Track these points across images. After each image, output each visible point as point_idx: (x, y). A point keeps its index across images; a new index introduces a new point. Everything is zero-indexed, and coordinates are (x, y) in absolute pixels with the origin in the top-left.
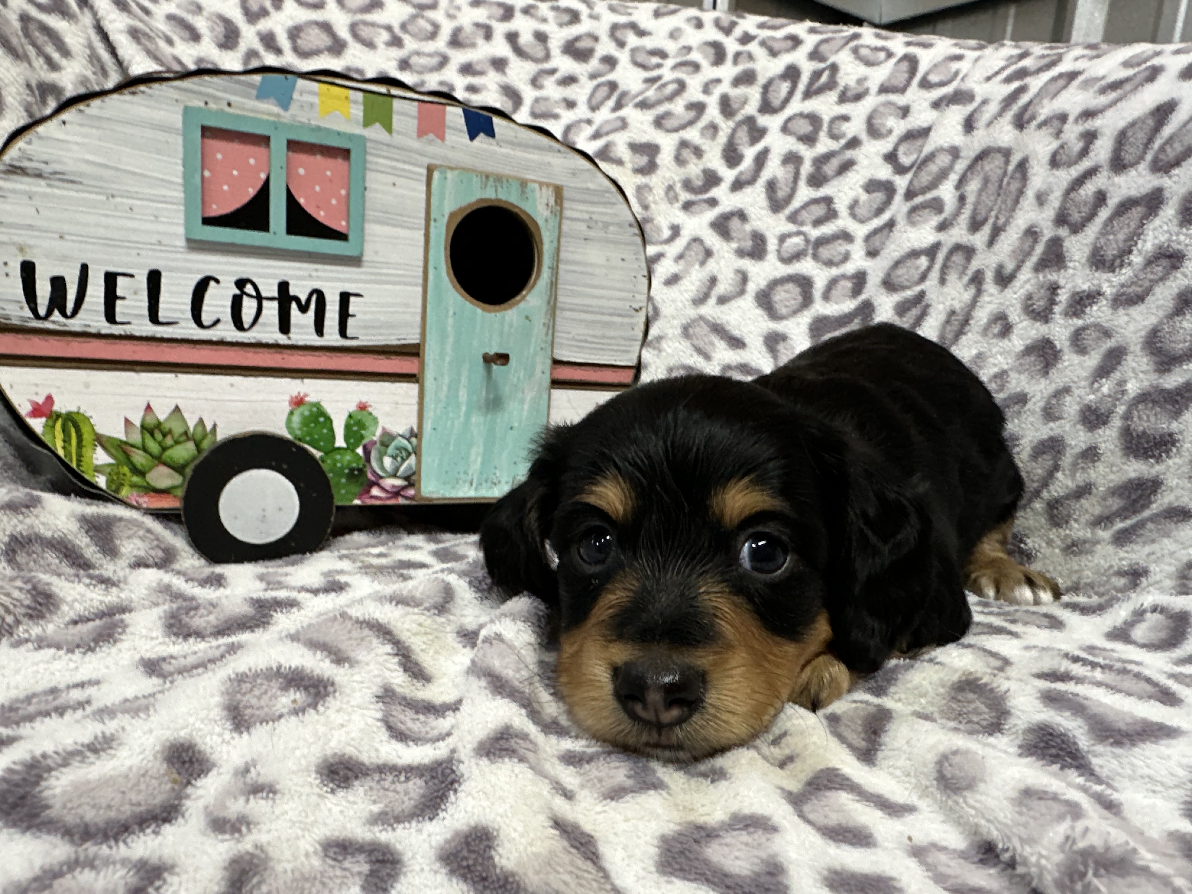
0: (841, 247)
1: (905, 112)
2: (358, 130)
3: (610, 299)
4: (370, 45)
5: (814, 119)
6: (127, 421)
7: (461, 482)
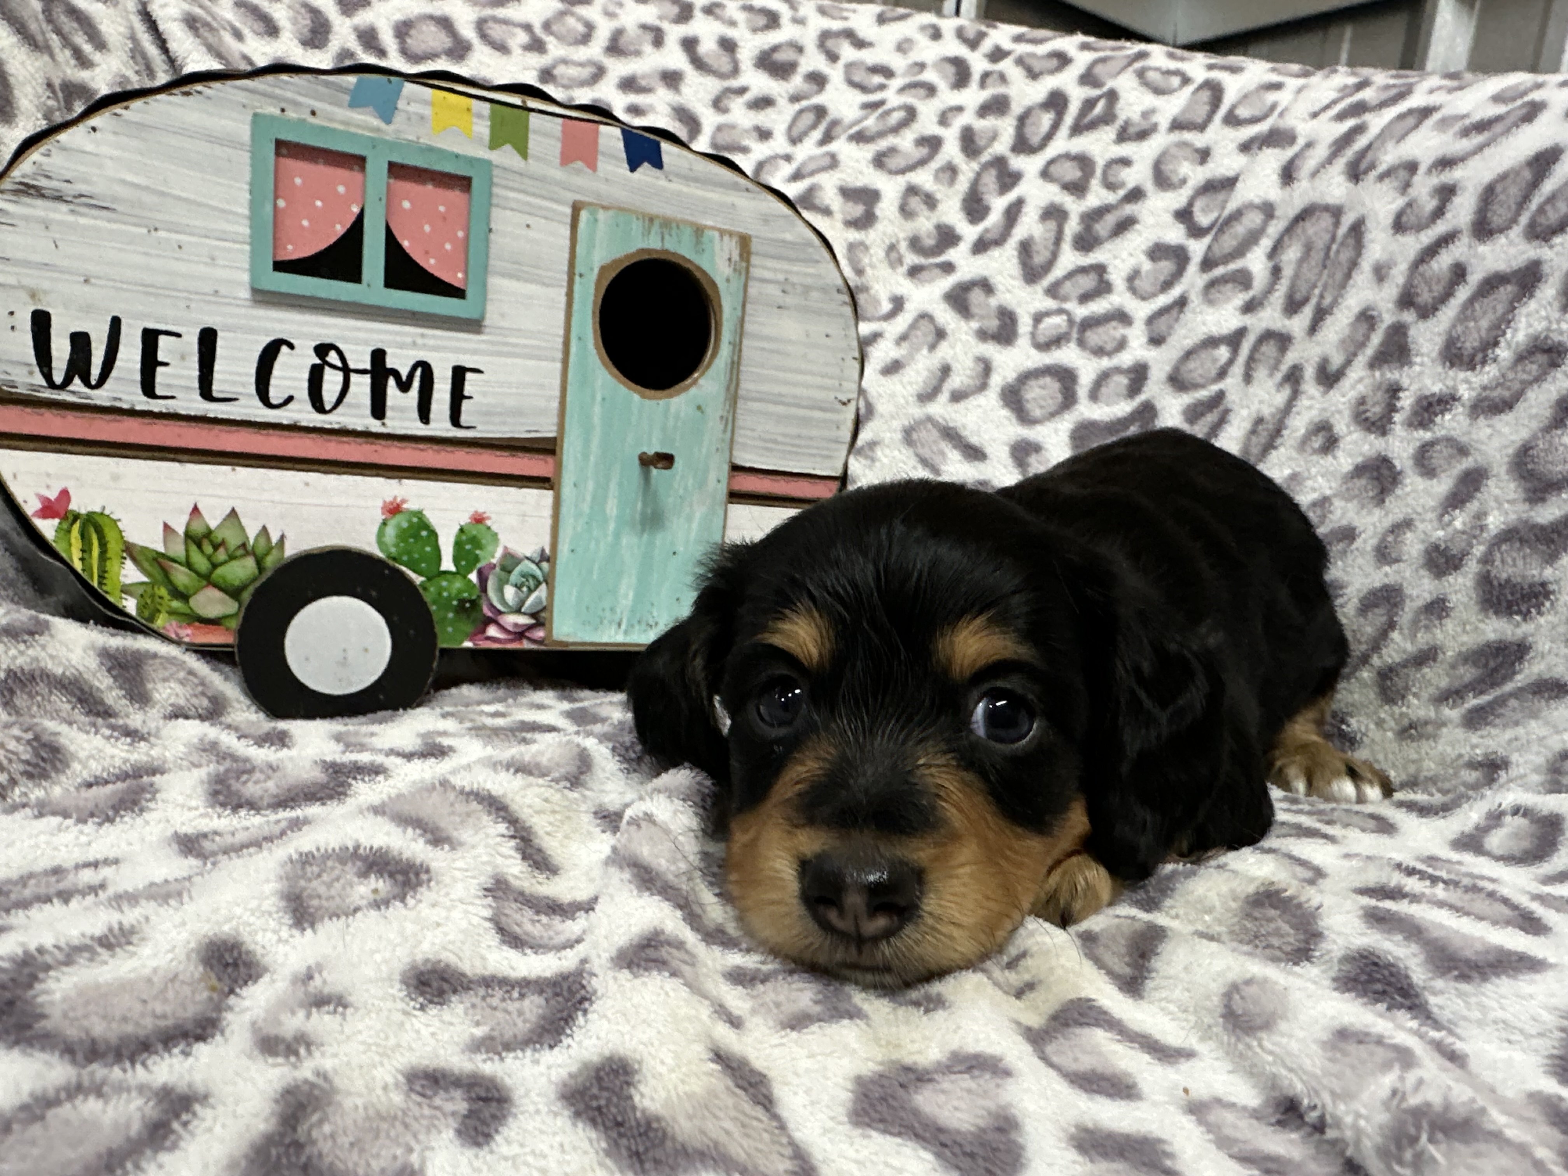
0: (1116, 331)
1: (1204, 155)
2: (483, 153)
3: (808, 386)
4: (502, 48)
5: (1084, 162)
6: (166, 527)
7: (606, 622)
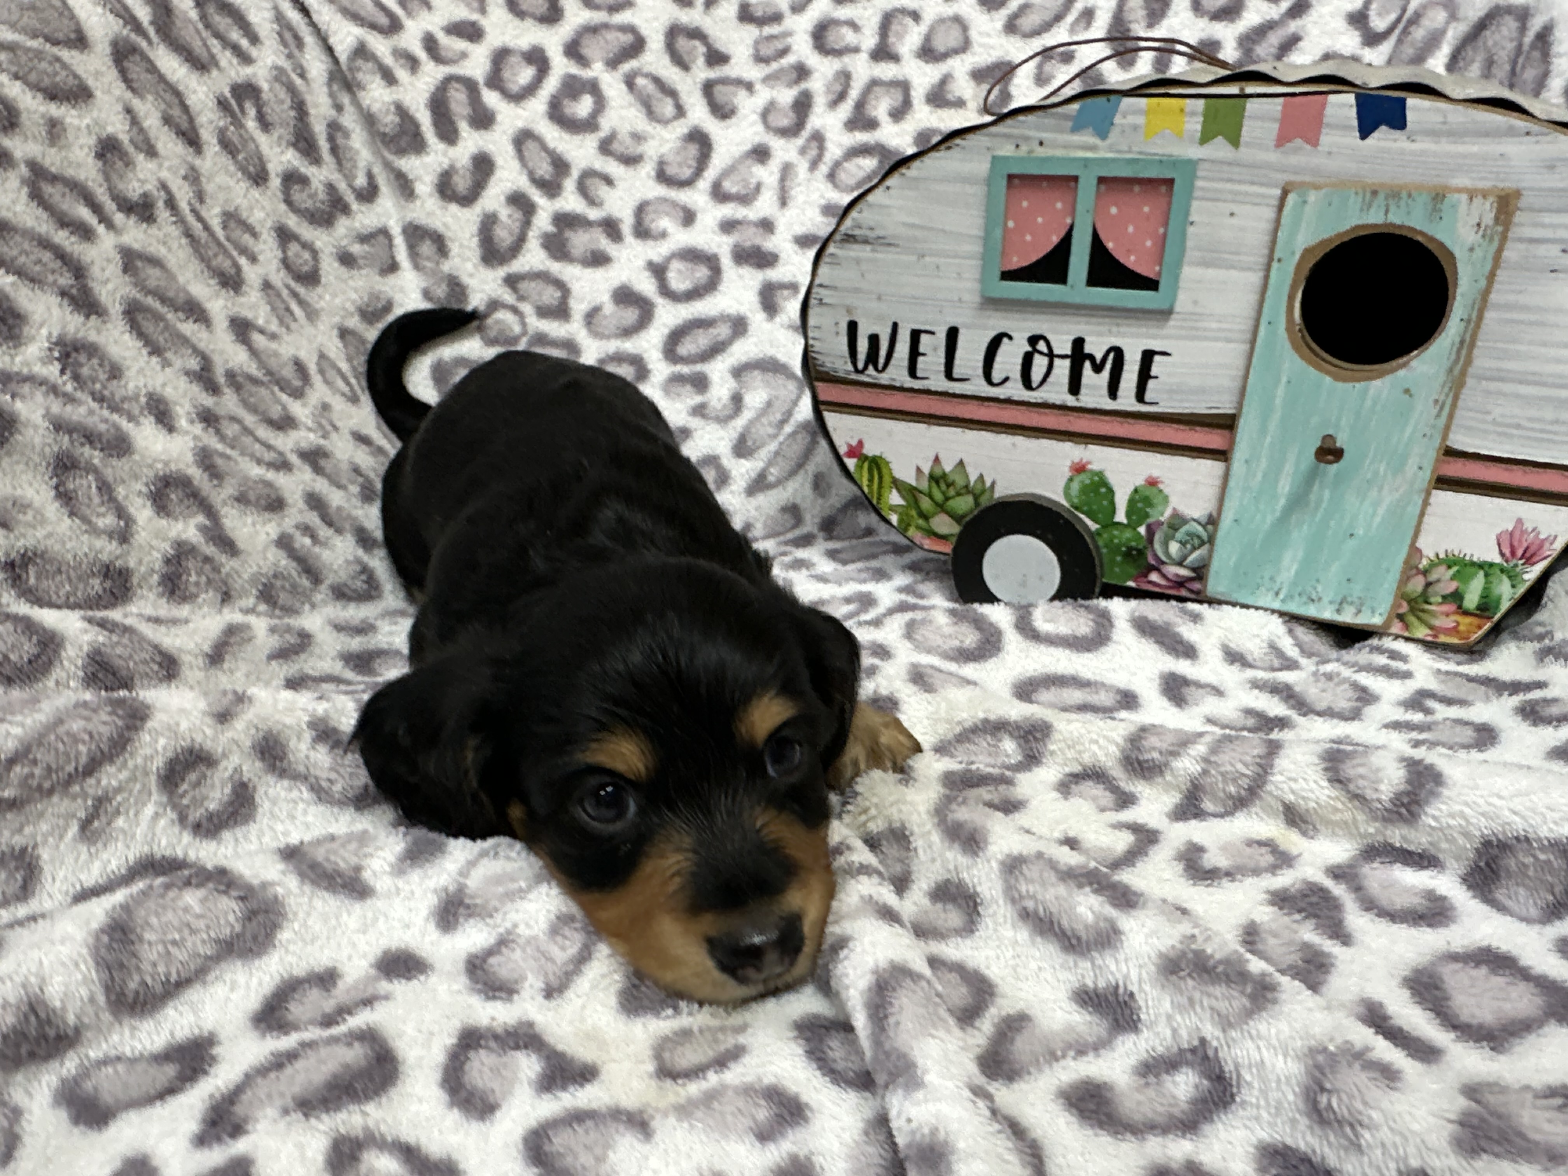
2: (1191, 152)
6: (918, 468)
7: (1263, 589)
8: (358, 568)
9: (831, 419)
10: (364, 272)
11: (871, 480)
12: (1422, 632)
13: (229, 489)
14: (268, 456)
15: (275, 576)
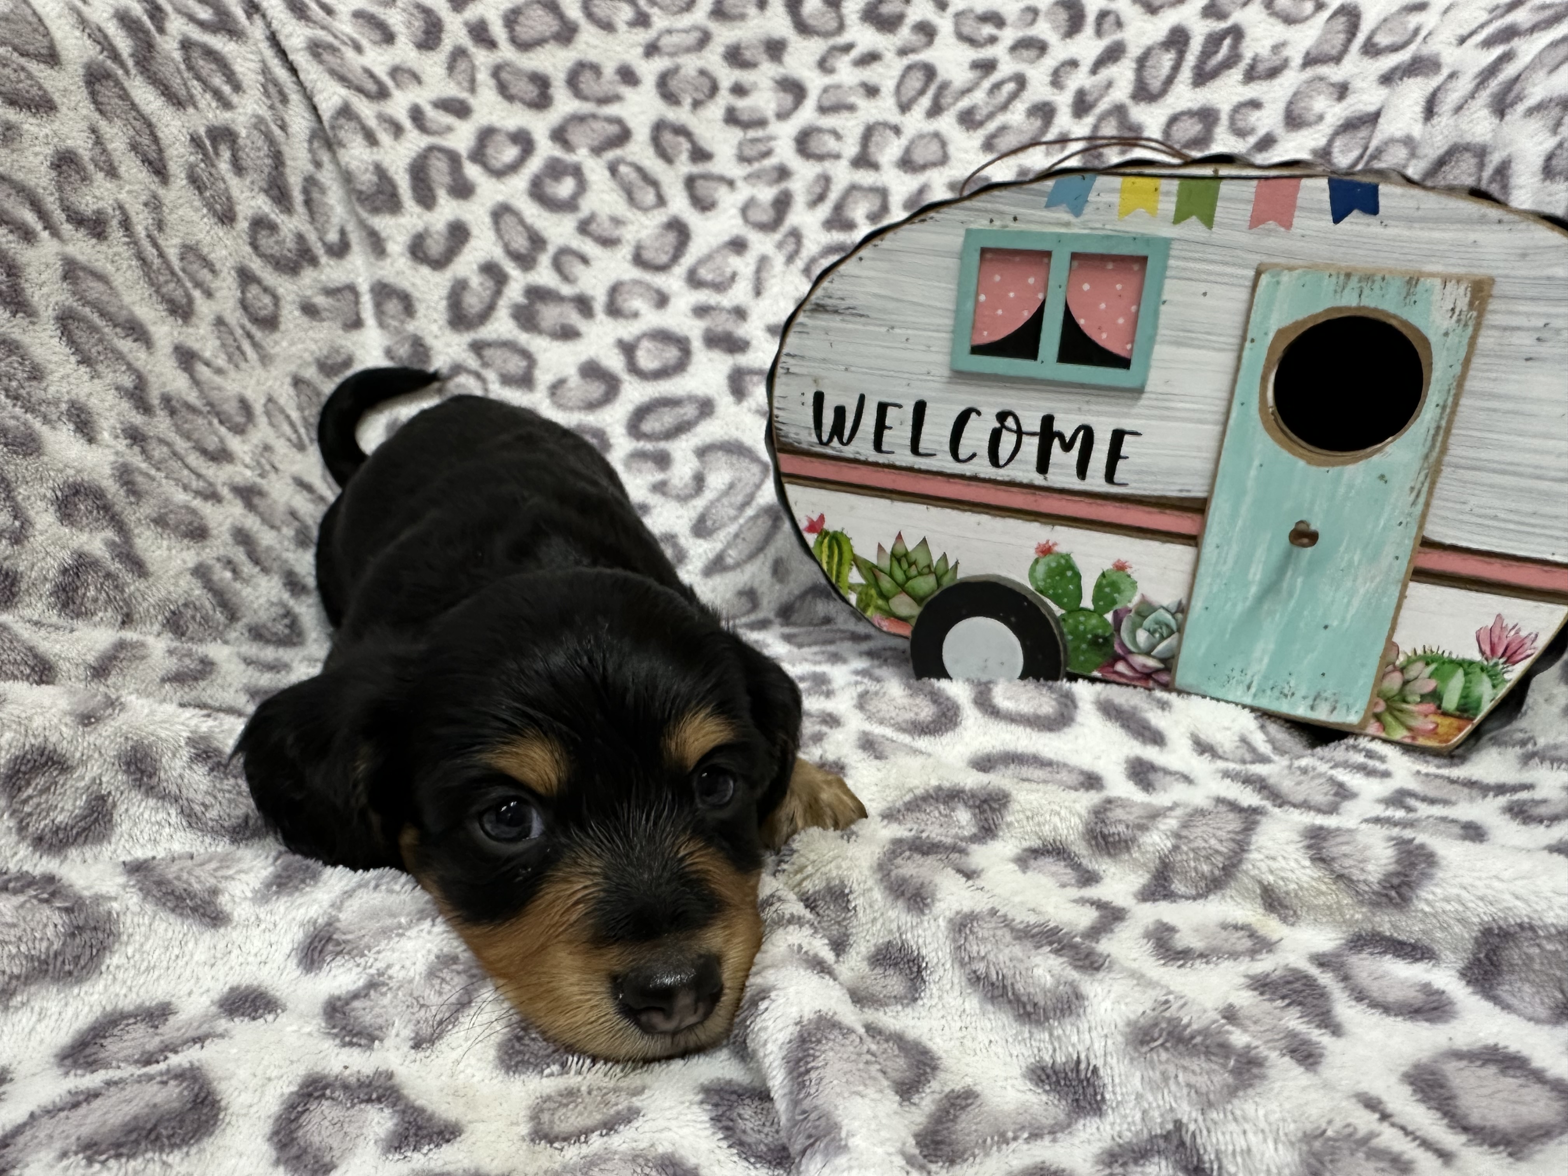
2: (1164, 230)
6: (880, 546)
7: (1234, 682)
8: (281, 611)
9: (793, 492)
10: (325, 324)
11: (830, 557)
12: (1400, 734)
13: (147, 509)
14: (195, 484)
15: (186, 605)
